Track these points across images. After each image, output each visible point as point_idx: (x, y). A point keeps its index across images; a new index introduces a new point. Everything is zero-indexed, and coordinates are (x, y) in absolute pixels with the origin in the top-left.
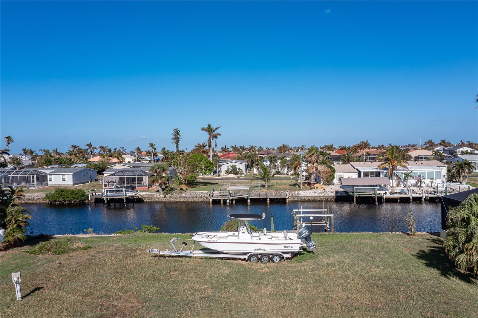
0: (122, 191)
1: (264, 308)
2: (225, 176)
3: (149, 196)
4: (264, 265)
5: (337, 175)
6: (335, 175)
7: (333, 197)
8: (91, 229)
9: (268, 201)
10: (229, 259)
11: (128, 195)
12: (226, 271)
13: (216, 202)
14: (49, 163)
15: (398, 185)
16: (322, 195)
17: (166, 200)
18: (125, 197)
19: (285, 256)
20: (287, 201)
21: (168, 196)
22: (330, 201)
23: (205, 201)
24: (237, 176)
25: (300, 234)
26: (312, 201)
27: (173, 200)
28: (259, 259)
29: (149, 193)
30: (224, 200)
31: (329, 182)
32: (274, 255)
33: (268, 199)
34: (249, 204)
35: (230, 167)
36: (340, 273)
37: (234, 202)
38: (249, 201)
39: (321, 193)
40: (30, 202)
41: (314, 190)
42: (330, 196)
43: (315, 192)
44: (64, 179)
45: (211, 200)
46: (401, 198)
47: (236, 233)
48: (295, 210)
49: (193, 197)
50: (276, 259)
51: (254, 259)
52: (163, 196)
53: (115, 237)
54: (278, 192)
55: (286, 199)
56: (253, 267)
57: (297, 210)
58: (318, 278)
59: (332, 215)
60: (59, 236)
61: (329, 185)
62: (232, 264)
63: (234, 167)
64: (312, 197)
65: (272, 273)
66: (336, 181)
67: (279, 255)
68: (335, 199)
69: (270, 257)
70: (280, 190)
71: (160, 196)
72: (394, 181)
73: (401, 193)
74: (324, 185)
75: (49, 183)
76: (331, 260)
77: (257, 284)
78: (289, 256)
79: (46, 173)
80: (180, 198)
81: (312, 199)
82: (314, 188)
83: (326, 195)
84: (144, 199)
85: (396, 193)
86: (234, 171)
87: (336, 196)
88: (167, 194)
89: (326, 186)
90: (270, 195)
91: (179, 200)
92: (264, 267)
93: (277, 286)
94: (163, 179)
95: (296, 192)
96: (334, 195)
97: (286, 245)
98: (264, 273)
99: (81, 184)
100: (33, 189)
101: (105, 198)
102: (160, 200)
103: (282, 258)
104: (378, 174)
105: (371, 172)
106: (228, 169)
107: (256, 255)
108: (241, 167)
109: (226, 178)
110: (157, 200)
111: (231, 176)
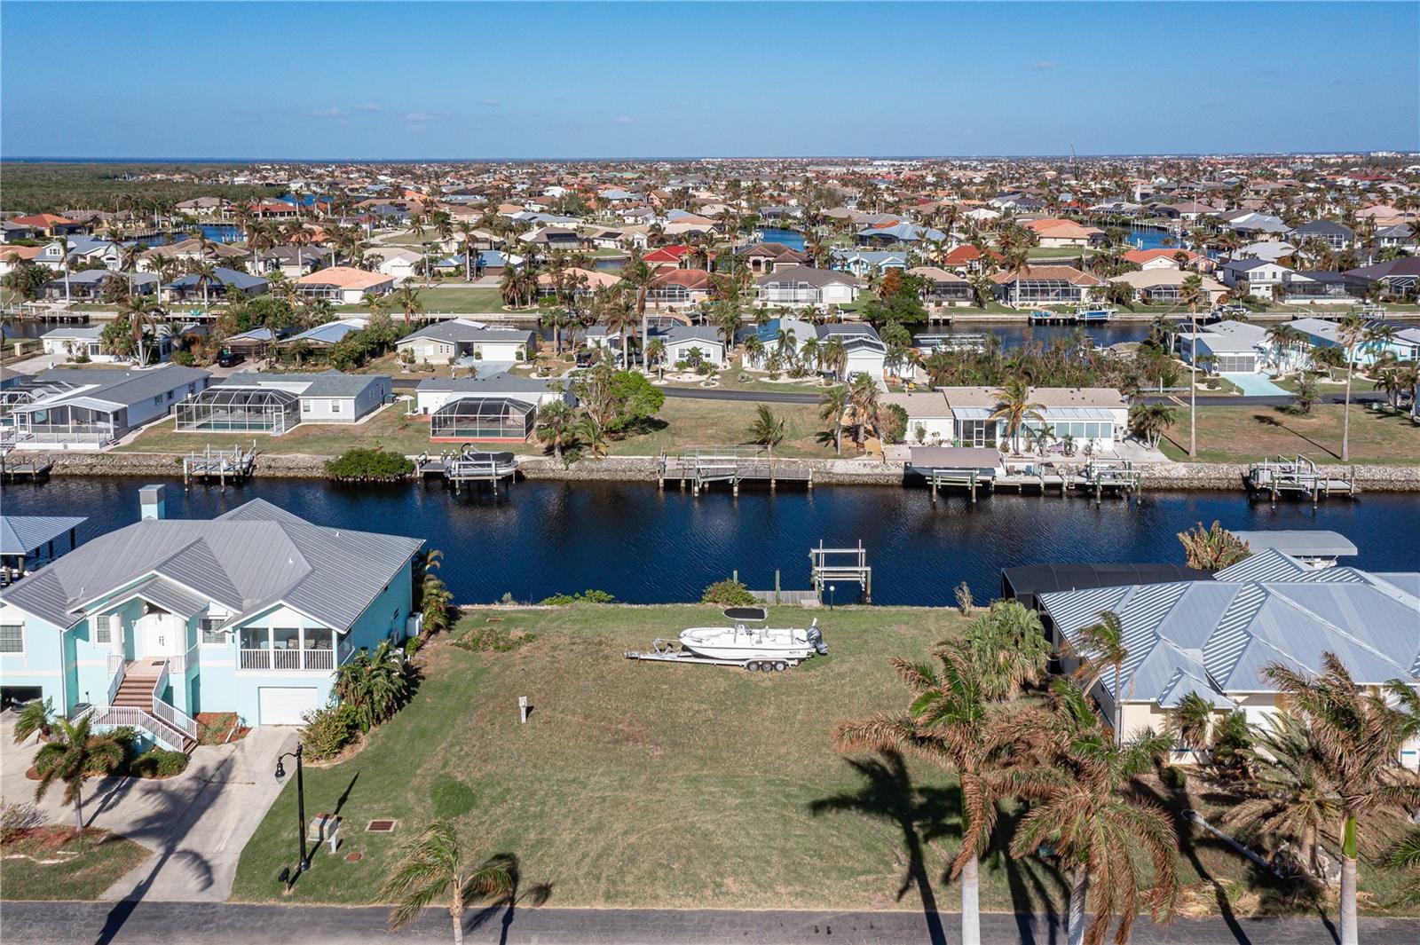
0: (489, 465)
1: (766, 734)
2: (676, 379)
4: (765, 675)
5: (911, 426)
6: (908, 425)
7: (899, 476)
9: (773, 486)
10: (723, 668)
11: (500, 472)
12: (723, 684)
14: (244, 325)
15: (1029, 449)
16: (878, 471)
17: (570, 475)
18: (495, 477)
19: (790, 663)
20: (810, 486)
21: (572, 466)
22: (892, 486)
23: (647, 479)
24: (704, 377)
25: (810, 634)
26: (859, 484)
27: (584, 476)
28: (759, 668)
29: (533, 458)
31: (896, 438)
32: (777, 663)
33: (773, 482)
34: (736, 495)
35: (687, 353)
36: (848, 689)
37: (707, 486)
38: (736, 489)
39: (876, 467)
40: (291, 474)
41: (864, 457)
42: (893, 475)
43: (865, 465)
44: (336, 409)
45: (661, 481)
46: (1024, 486)
47: (732, 630)
48: (814, 551)
49: (624, 471)
50: (780, 667)
51: (753, 667)
52: (564, 466)
53: (552, 611)
54: (794, 462)
55: (807, 481)
56: (753, 678)
57: (817, 551)
58: (823, 695)
59: (869, 569)
61: (895, 442)
62: (729, 672)
63: (695, 354)
64: (858, 475)
65: (774, 688)
66: (910, 435)
67: (783, 663)
68: (903, 481)
69: (773, 666)
70: (797, 455)
71: (555, 466)
72: (1021, 440)
73: (1028, 472)
74: (887, 442)
75: (303, 415)
76: (844, 668)
77: (758, 704)
78: (795, 662)
79: (297, 396)
80: (598, 471)
81: (858, 480)
82: (864, 453)
83: (887, 472)
84: (524, 473)
85: (1018, 472)
86: (694, 360)
87: (905, 475)
88: (571, 461)
89: (889, 446)
90: (778, 471)
91: (595, 476)
92: (765, 679)
93: (779, 707)
94: (564, 434)
95: (829, 462)
96: (901, 471)
97: (791, 651)
98: (766, 688)
99: (367, 413)
100: (279, 434)
101: (456, 479)
102: (558, 476)
103: (786, 665)
104: (991, 427)
105: (979, 423)
106: (681, 356)
107: (756, 663)
108: (713, 352)
109: (680, 387)
110: (551, 475)
111: (690, 377)
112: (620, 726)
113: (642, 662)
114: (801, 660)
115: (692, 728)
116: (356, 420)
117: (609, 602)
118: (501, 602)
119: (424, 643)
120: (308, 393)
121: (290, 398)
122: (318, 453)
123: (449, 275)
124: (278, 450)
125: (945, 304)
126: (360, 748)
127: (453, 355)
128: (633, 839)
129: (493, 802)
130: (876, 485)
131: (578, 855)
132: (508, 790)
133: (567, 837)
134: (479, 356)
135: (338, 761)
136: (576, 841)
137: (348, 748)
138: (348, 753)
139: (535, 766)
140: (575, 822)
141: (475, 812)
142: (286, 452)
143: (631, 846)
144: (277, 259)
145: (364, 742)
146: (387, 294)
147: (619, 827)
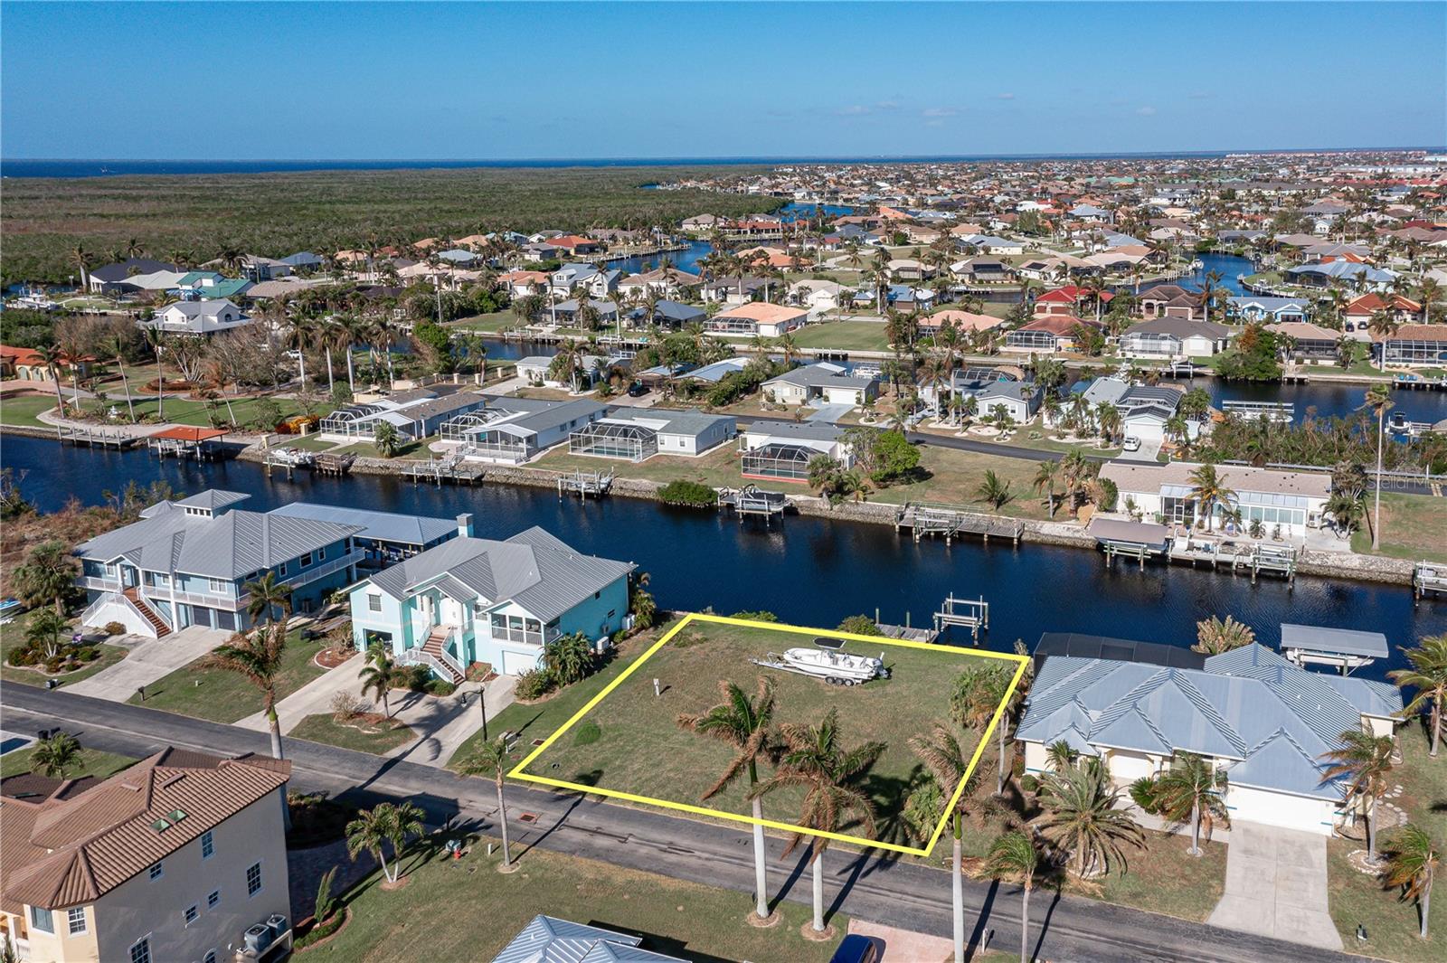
0: (764, 503)
2: (978, 432)
3: (806, 504)
4: (834, 688)
5: (1123, 496)
6: (1119, 497)
8: (710, 608)
9: (985, 540)
10: (807, 678)
11: (772, 509)
15: (1222, 528)
16: (1077, 535)
17: (833, 515)
18: (767, 513)
19: (856, 681)
21: (836, 507)
23: (888, 524)
25: (874, 663)
27: (843, 516)
28: (834, 682)
29: (809, 498)
32: (847, 680)
33: (987, 536)
35: (995, 408)
38: (948, 540)
39: (1078, 531)
40: (635, 495)
41: (1072, 522)
43: (1068, 529)
44: (682, 444)
45: (898, 527)
46: (1198, 561)
47: (819, 653)
48: (949, 601)
50: (848, 683)
52: (829, 507)
53: (731, 623)
54: (1010, 522)
55: (1014, 538)
56: (823, 688)
61: (1106, 511)
62: (811, 682)
63: (1001, 411)
66: (1121, 505)
67: (850, 680)
69: (844, 682)
71: (822, 506)
73: (1207, 549)
74: (1097, 509)
75: (660, 447)
78: (859, 682)
79: (655, 431)
80: (855, 514)
81: (1060, 541)
82: (1076, 518)
83: (1086, 538)
84: (799, 510)
85: (1199, 549)
86: (1000, 416)
88: (835, 504)
89: (1097, 513)
90: (994, 527)
91: (852, 518)
94: (829, 482)
95: (1039, 525)
97: (857, 673)
99: (709, 448)
100: (638, 462)
101: (740, 511)
102: (823, 514)
103: (852, 684)
104: (1190, 506)
105: (1179, 501)
106: (990, 410)
107: (833, 678)
108: (1018, 410)
109: (976, 440)
110: (818, 513)
111: (990, 431)
113: (760, 667)
114: (864, 681)
116: (698, 453)
117: (772, 621)
118: (704, 613)
119: (631, 635)
120: (664, 430)
121: (648, 434)
122: (656, 480)
123: (863, 308)
124: (630, 475)
125: (1307, 362)
126: (552, 697)
127: (805, 397)
128: (672, 775)
129: (609, 741)
130: (1074, 547)
131: (636, 777)
132: (621, 735)
133: (636, 766)
134: (827, 399)
135: (536, 702)
136: (639, 770)
137: (545, 695)
138: (544, 698)
139: (646, 723)
140: (646, 760)
141: (596, 744)
142: (636, 478)
143: (668, 778)
145: (558, 693)
146: (799, 327)
147: (669, 766)
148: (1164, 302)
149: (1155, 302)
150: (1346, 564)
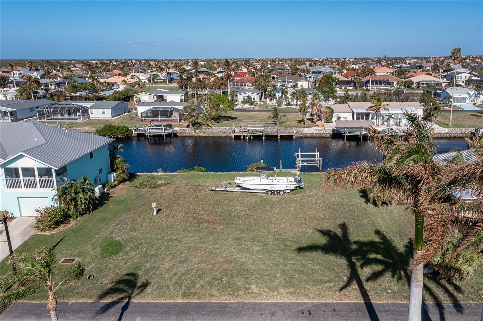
0: (162, 129)
1: (274, 219)
2: (241, 107)
3: (181, 131)
4: (275, 196)
5: (335, 115)
6: (334, 115)
7: (330, 134)
8: (160, 169)
9: (279, 137)
10: (255, 193)
11: (166, 132)
12: (254, 200)
13: (237, 138)
14: (75, 90)
15: (383, 124)
16: (322, 132)
17: (196, 135)
18: (164, 134)
19: (287, 191)
20: (294, 138)
21: (197, 131)
22: (327, 137)
23: (228, 136)
24: (252, 106)
25: (296, 179)
26: (314, 137)
27: (202, 135)
28: (272, 193)
29: (182, 128)
30: (244, 136)
31: (328, 121)
32: (280, 191)
33: (279, 136)
34: (264, 140)
35: (246, 97)
36: (314, 201)
37: (252, 138)
38: (264, 138)
39: (321, 130)
41: (316, 127)
42: (328, 133)
43: (316, 130)
44: (103, 113)
45: (233, 136)
47: (259, 178)
48: (297, 154)
49: (218, 133)
50: (282, 193)
51: (269, 193)
52: (194, 132)
53: (179, 175)
54: (287, 129)
55: (293, 135)
56: (269, 198)
57: (298, 154)
58: (302, 204)
59: (321, 159)
60: (141, 174)
61: (328, 122)
62: (257, 195)
63: (249, 98)
64: (314, 134)
65: (279, 201)
66: (334, 119)
67: (283, 191)
68: (332, 136)
69: (278, 192)
70: (289, 127)
71: (190, 131)
72: (380, 120)
74: (325, 122)
75: (91, 116)
76: (312, 193)
77: (271, 207)
78: (289, 191)
80: (208, 133)
81: (314, 135)
82: (316, 126)
83: (325, 132)
84: (178, 134)
86: (249, 101)
87: (333, 134)
88: (197, 129)
89: (326, 124)
90: (281, 132)
91: (206, 135)
92: (275, 198)
93: (281, 208)
94: (193, 117)
95: (302, 129)
96: (331, 132)
97: (287, 185)
98: (275, 201)
99: (117, 116)
100: (80, 122)
101: (148, 134)
102: (191, 135)
103: (285, 192)
104: (368, 115)
105: (363, 114)
106: (244, 99)
107: (271, 191)
108: (256, 97)
109: (243, 109)
110: (189, 135)
111: (247, 106)
112: (203, 217)
113: (217, 192)
114: (292, 190)
115: (238, 217)
116: (113, 117)
117: (205, 171)
118: (157, 172)
120: (92, 107)
122: (94, 127)
123: (161, 82)
125: (343, 88)
126: (69, 226)
127: (155, 100)
128: (202, 266)
129: (132, 249)
130: (321, 137)
131: (172, 274)
132: (140, 244)
133: (167, 265)
134: (166, 100)
135: (56, 231)
136: (172, 267)
137: (62, 225)
138: (62, 228)
139: (157, 233)
140: (173, 258)
141: (121, 254)
143: (201, 269)
144: (98, 77)
145: (72, 223)
146: (136, 87)
147: (196, 260)
148: (278, 76)
149: (275, 76)
150: (443, 132)
